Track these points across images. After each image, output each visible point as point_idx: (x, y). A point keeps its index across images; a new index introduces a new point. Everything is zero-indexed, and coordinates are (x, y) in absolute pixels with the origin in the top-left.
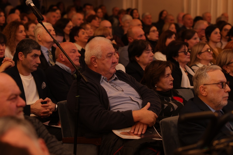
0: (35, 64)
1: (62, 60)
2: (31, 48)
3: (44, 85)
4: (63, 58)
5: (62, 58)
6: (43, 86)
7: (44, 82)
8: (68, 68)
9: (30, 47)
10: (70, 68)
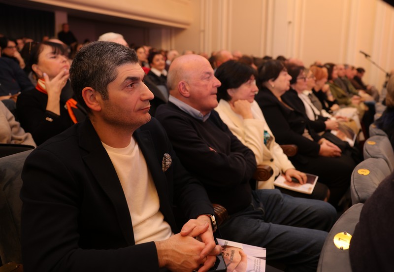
0: (139, 104)
1: (184, 95)
2: (109, 63)
3: (168, 160)
4: (186, 89)
5: (183, 91)
6: (165, 163)
7: (166, 155)
8: (198, 112)
9: (107, 62)
10: (201, 112)
